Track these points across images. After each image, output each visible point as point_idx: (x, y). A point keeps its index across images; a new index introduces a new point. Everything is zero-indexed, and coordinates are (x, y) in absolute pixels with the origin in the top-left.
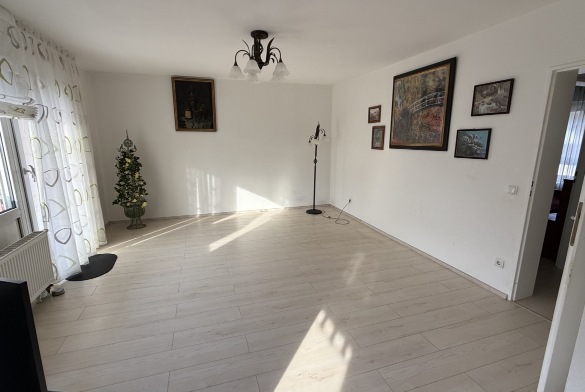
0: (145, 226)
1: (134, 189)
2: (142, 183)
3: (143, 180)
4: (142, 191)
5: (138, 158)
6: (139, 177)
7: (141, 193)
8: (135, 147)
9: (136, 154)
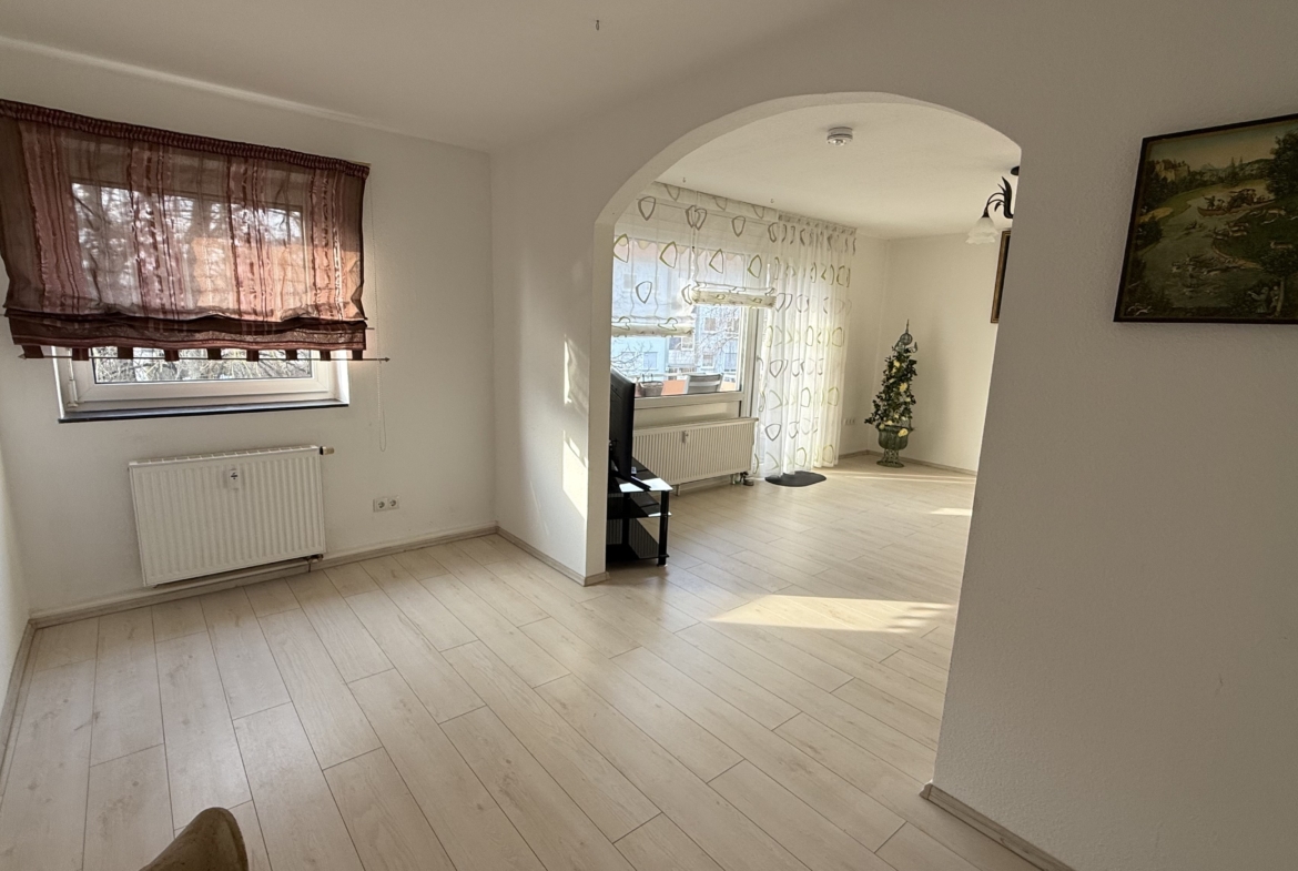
0: (902, 466)
1: (896, 407)
2: (909, 400)
3: (912, 397)
4: (907, 411)
5: (915, 362)
6: (908, 389)
7: (902, 415)
8: (916, 346)
9: (913, 357)
